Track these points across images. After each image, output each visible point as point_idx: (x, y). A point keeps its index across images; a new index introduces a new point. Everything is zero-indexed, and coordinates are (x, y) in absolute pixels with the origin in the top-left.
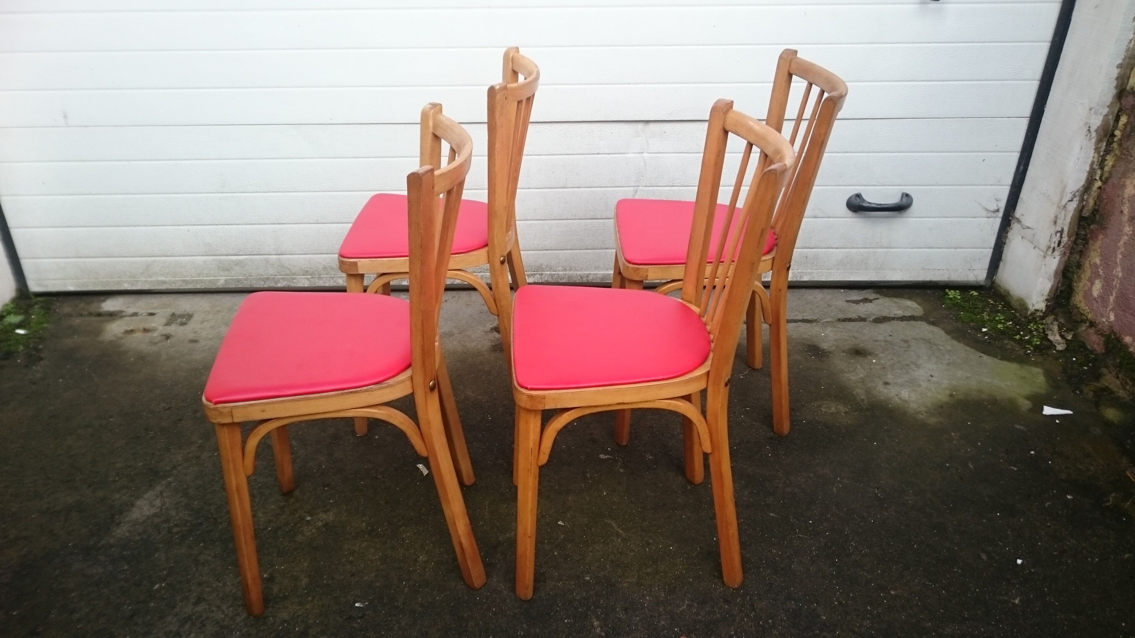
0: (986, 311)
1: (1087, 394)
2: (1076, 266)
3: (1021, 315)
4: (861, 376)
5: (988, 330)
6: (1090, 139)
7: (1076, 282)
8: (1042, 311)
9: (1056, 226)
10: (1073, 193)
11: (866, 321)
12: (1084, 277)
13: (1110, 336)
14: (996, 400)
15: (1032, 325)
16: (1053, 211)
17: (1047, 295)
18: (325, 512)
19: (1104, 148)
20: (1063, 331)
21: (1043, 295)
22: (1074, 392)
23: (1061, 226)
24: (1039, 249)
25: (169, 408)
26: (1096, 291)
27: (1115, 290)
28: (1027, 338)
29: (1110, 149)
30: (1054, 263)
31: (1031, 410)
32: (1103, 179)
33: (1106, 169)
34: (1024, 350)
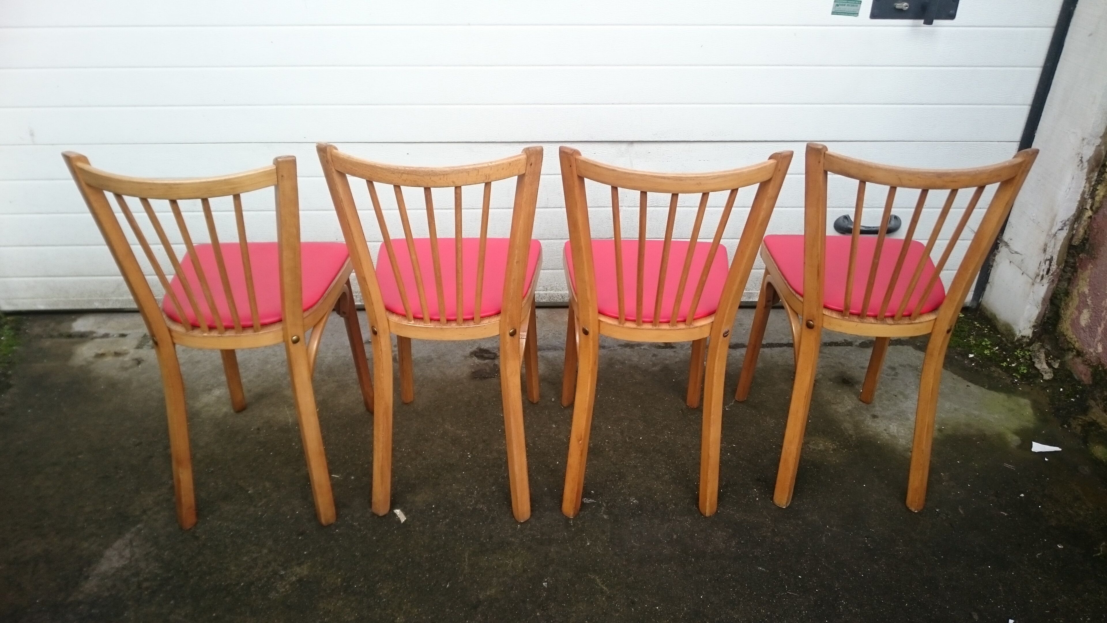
0: (972, 335)
1: (1075, 428)
2: (1063, 293)
3: (1007, 340)
4: (849, 408)
5: (975, 356)
6: (1082, 169)
7: (1063, 309)
8: (1028, 337)
9: (1045, 254)
10: (1063, 222)
11: (852, 346)
12: (1072, 304)
13: (1097, 367)
14: (985, 435)
15: (1018, 351)
16: (1042, 239)
17: (1034, 321)
18: (300, 565)
19: (1095, 178)
20: (1049, 358)
21: (1030, 322)
22: (1062, 426)
23: (1051, 254)
24: (1028, 275)
25: (140, 444)
26: (1084, 321)
27: (1104, 322)
28: (1013, 365)
29: (1102, 179)
30: (1042, 290)
31: (1020, 447)
32: (1094, 208)
33: (1097, 199)
34: (1011, 379)
